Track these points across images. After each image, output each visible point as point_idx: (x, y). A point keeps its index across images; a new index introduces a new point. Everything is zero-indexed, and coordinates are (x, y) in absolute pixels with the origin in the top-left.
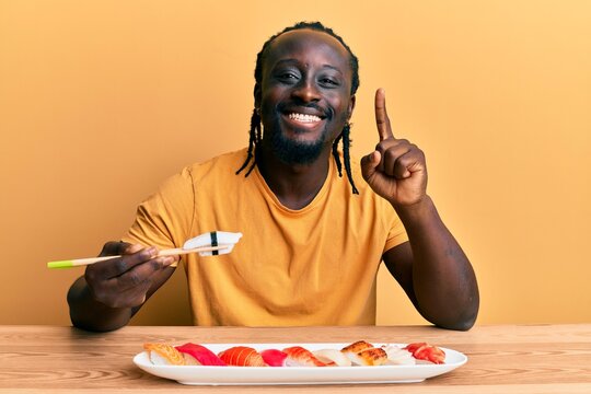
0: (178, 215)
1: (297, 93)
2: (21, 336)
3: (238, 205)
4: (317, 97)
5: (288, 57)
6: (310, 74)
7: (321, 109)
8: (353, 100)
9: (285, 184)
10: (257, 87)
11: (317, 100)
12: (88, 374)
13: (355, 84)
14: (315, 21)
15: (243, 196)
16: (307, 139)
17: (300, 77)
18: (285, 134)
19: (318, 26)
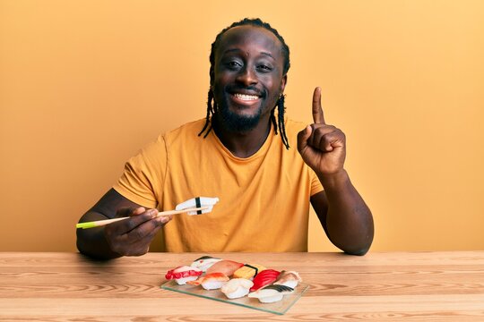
0: (155, 169)
1: (240, 78)
2: (28, 260)
3: (200, 160)
4: (255, 81)
5: (233, 47)
6: (250, 63)
7: (258, 91)
8: (286, 78)
9: (236, 143)
10: (212, 69)
11: (255, 84)
12: (87, 288)
13: (286, 66)
14: (255, 18)
15: (204, 153)
16: (248, 113)
17: (243, 65)
18: (231, 109)
19: (257, 22)
